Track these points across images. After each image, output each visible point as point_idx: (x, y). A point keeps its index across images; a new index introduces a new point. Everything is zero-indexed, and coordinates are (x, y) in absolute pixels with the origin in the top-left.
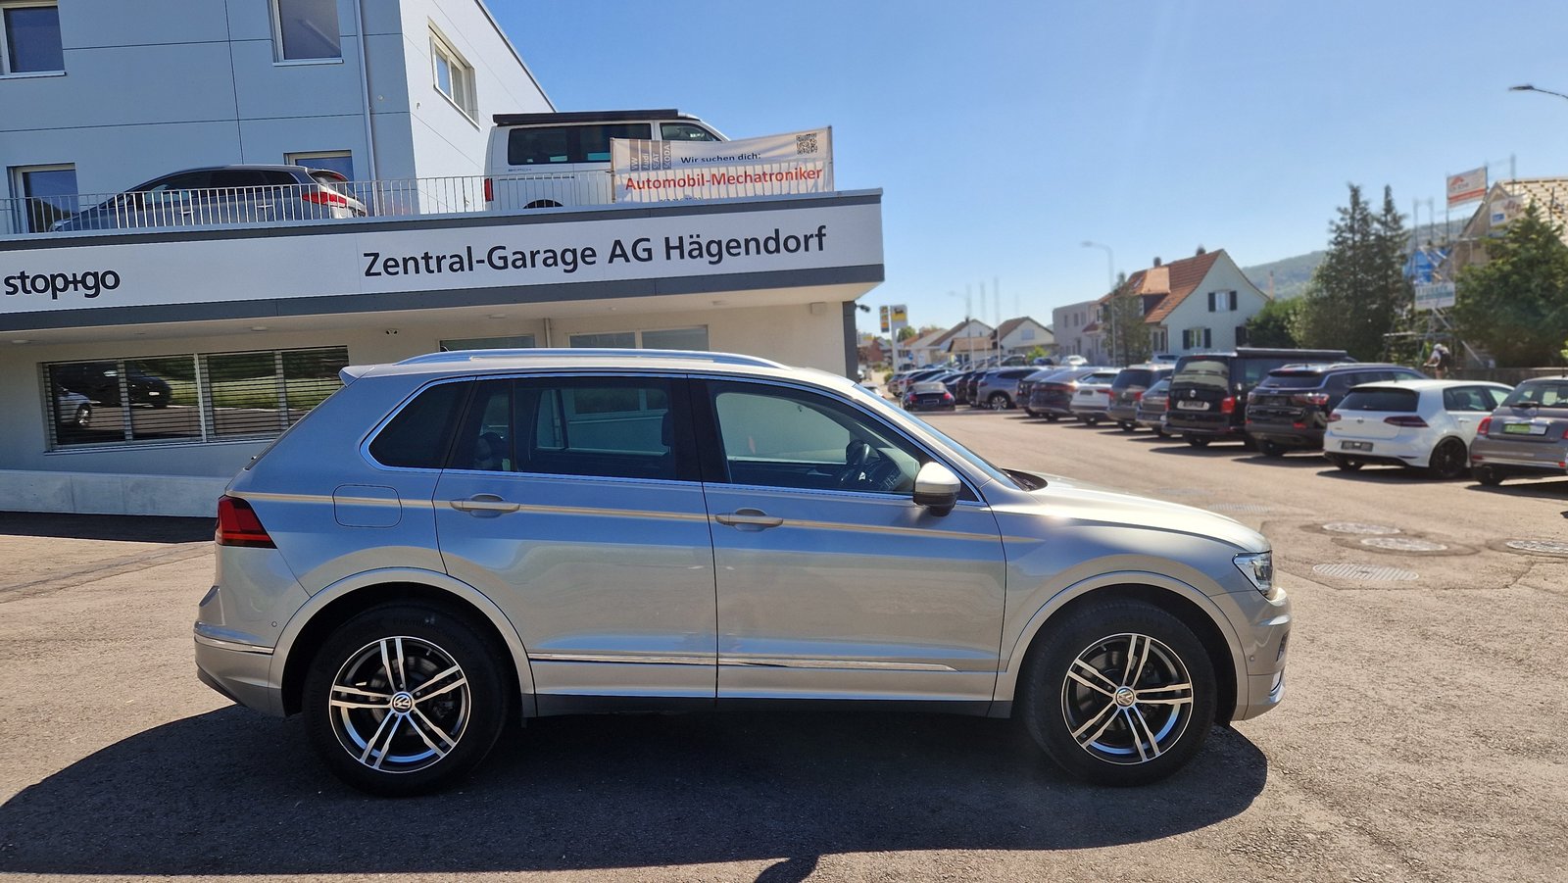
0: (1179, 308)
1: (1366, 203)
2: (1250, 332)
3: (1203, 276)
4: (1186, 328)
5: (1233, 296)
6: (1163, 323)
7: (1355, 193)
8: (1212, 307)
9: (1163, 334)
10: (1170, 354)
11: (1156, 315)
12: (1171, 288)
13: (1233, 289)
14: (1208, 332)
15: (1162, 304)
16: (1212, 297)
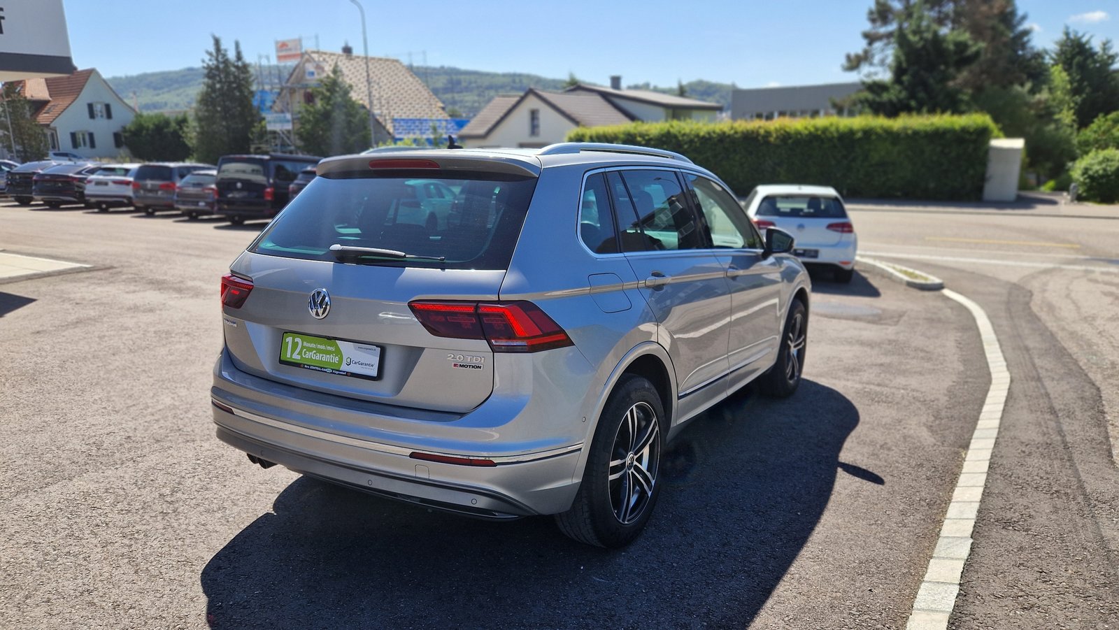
0: (64, 113)
1: (226, 50)
2: (126, 138)
3: (82, 89)
4: (73, 131)
5: (108, 107)
6: (52, 125)
7: (217, 42)
8: (92, 115)
9: (52, 135)
10: (61, 151)
11: (43, 118)
12: (51, 96)
13: (107, 102)
14: (91, 135)
15: (46, 109)
16: (90, 106)
